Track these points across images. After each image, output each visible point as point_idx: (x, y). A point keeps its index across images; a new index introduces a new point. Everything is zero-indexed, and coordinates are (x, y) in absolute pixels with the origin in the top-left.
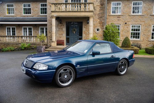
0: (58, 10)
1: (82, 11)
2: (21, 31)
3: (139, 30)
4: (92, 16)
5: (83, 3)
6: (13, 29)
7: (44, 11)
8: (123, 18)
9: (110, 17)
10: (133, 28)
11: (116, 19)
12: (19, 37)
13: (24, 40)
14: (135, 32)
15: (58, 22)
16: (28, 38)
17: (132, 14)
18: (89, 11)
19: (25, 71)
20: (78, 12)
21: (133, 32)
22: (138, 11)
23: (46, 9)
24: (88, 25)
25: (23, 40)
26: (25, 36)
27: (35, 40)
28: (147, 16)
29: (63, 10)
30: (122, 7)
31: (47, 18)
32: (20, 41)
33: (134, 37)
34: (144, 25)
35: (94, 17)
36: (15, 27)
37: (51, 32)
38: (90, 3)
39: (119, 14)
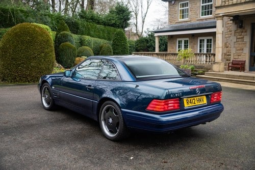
15: (236, 25)
36: (188, 39)
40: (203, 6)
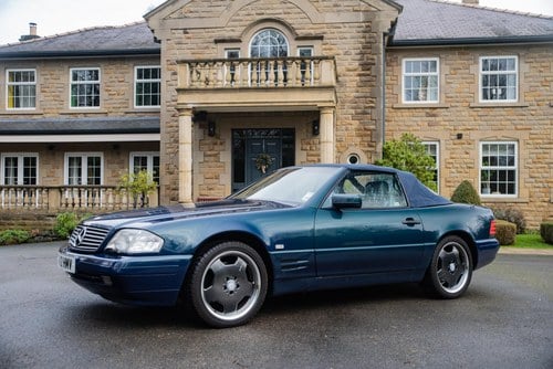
0: (203, 86)
1: (293, 88)
2: (58, 171)
3: (511, 162)
4: (331, 104)
5: (298, 59)
6: (29, 162)
7: (150, 94)
8: (446, 118)
9: (399, 114)
10: (489, 154)
11: (422, 119)
12: (48, 189)
13: (70, 201)
14: (498, 168)
15: (202, 130)
16: (84, 196)
17: (482, 101)
18: (316, 85)
19: (74, 264)
20: (276, 89)
21: (489, 168)
22: (504, 91)
23: (156, 88)
24: (316, 141)
25: (64, 201)
26: (72, 188)
27: (111, 200)
28: (536, 107)
29: (220, 85)
30: (443, 76)
31: (159, 121)
32: (52, 205)
33: (493, 189)
34: (530, 142)
35: (339, 112)
36: (36, 155)
37: (174, 171)
38: (321, 59)
39: (430, 102)
40: (74, 86)
